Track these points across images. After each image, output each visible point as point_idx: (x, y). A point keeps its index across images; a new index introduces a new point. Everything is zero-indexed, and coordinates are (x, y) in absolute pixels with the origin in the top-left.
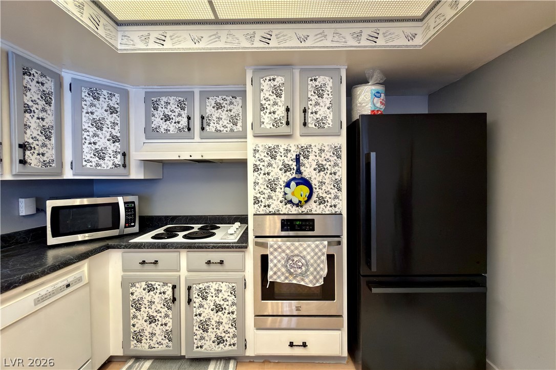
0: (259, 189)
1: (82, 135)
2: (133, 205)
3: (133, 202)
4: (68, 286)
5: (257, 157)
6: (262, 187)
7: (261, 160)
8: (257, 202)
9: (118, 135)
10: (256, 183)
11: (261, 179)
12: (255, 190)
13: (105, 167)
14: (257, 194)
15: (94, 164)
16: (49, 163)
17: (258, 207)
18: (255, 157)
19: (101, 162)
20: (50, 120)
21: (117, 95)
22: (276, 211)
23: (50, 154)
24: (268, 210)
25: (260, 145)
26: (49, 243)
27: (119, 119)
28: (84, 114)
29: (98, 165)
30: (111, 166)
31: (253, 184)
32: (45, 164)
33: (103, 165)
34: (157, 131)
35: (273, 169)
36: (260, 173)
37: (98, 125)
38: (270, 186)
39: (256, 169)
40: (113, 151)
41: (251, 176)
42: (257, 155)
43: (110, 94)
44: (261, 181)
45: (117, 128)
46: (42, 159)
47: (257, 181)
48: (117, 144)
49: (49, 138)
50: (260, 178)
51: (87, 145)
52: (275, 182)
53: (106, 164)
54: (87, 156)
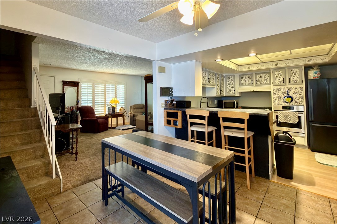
1: (227, 87)
3: (237, 102)
6: (276, 98)
8: (275, 102)
18: (274, 91)
22: (281, 104)
24: (278, 104)
25: (275, 88)
27: (233, 82)
28: (227, 82)
34: (243, 84)
35: (279, 94)
41: (273, 95)
43: (232, 77)
48: (233, 88)
52: (280, 97)
53: (231, 93)
54: (228, 91)
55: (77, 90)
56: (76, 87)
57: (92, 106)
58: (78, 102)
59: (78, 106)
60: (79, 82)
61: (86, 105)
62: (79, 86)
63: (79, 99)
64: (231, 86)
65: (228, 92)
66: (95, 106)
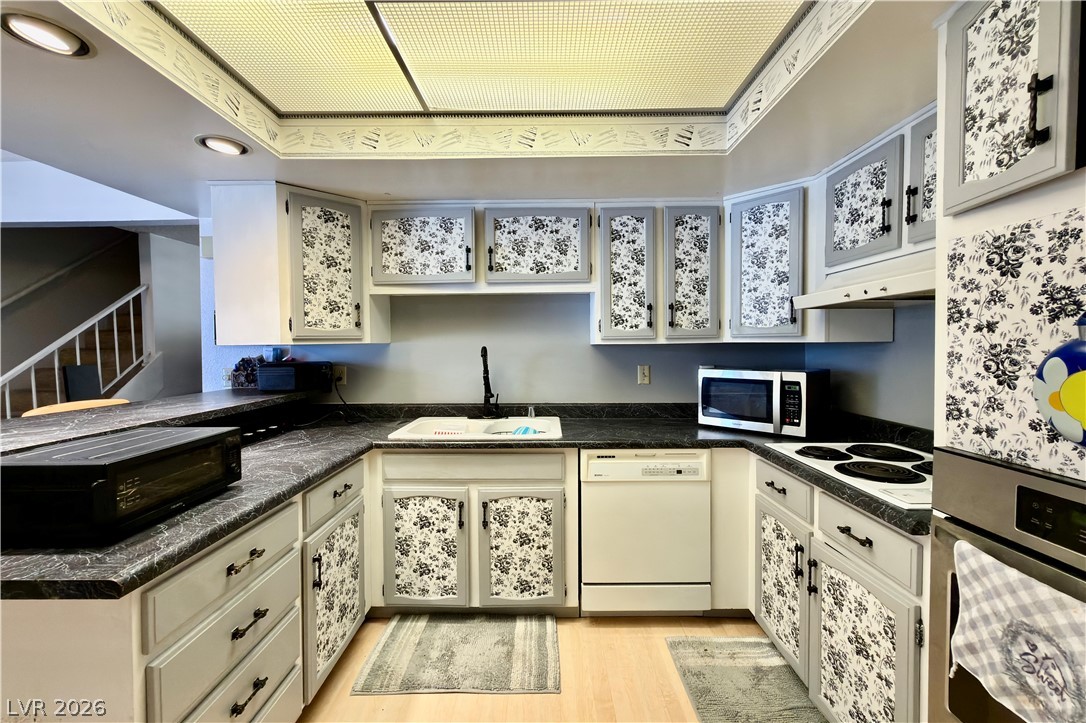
0: (963, 374)
1: (741, 280)
2: (798, 388)
3: (798, 384)
4: (679, 472)
5: (957, 278)
6: (970, 369)
7: (971, 286)
8: (956, 413)
9: (786, 269)
10: (954, 357)
11: (970, 344)
12: (951, 375)
13: (768, 323)
14: (955, 388)
15: (753, 321)
16: (703, 323)
17: (958, 430)
18: (953, 279)
19: (763, 317)
20: (704, 269)
21: (786, 204)
22: (1015, 455)
23: (704, 312)
24: (987, 446)
25: (967, 240)
26: (700, 422)
27: (787, 243)
28: (744, 249)
29: (758, 322)
30: (775, 322)
31: (946, 360)
32: (698, 325)
33: (765, 322)
34: (841, 249)
35: (1006, 311)
36: (967, 325)
37: (760, 261)
38: (994, 368)
39: (956, 314)
40: (778, 298)
41: (944, 334)
42: (959, 271)
43: (777, 206)
44: (967, 351)
45: (785, 258)
46: (694, 318)
47: (957, 349)
48: (784, 285)
49: (702, 292)
50: (964, 339)
51: (746, 293)
52: (1014, 356)
53: (771, 319)
54: (747, 309)
64: (769, 272)
65: (748, 317)
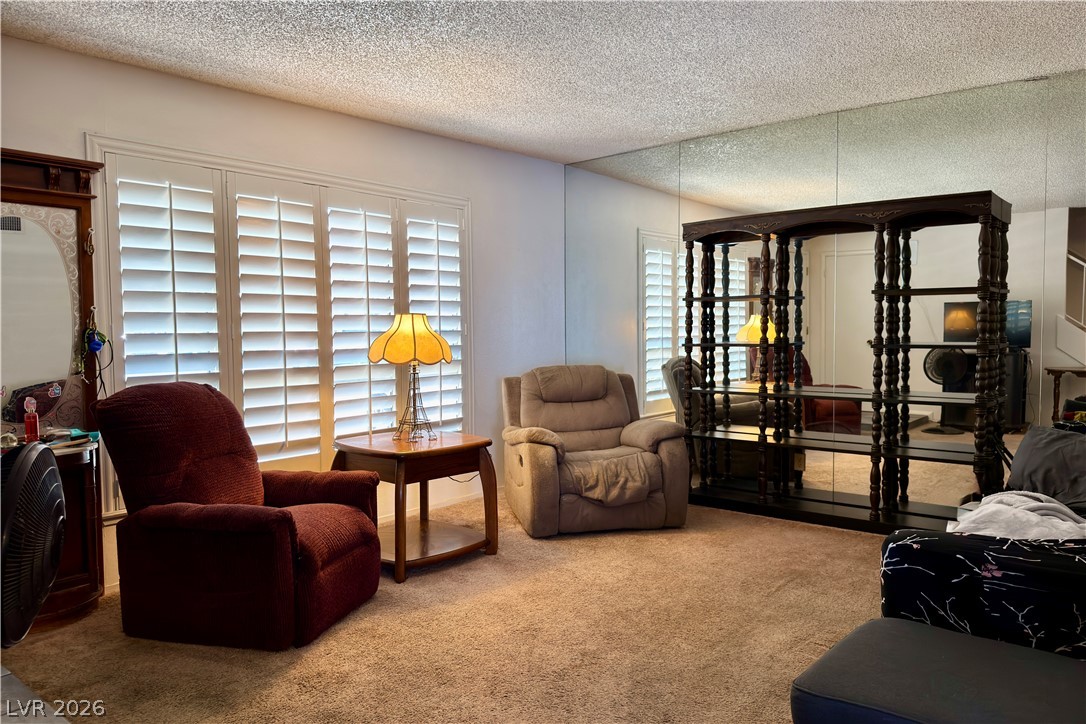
55: (73, 241)
56: (68, 217)
57: (216, 386)
58: (88, 345)
59: (90, 390)
60: (96, 167)
61: (164, 373)
62: (97, 209)
63: (101, 323)
66: (247, 385)
